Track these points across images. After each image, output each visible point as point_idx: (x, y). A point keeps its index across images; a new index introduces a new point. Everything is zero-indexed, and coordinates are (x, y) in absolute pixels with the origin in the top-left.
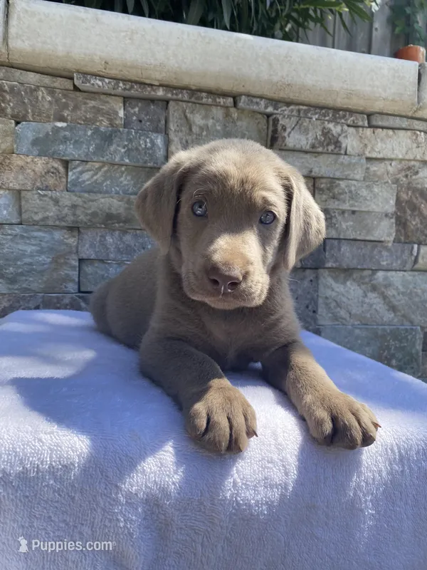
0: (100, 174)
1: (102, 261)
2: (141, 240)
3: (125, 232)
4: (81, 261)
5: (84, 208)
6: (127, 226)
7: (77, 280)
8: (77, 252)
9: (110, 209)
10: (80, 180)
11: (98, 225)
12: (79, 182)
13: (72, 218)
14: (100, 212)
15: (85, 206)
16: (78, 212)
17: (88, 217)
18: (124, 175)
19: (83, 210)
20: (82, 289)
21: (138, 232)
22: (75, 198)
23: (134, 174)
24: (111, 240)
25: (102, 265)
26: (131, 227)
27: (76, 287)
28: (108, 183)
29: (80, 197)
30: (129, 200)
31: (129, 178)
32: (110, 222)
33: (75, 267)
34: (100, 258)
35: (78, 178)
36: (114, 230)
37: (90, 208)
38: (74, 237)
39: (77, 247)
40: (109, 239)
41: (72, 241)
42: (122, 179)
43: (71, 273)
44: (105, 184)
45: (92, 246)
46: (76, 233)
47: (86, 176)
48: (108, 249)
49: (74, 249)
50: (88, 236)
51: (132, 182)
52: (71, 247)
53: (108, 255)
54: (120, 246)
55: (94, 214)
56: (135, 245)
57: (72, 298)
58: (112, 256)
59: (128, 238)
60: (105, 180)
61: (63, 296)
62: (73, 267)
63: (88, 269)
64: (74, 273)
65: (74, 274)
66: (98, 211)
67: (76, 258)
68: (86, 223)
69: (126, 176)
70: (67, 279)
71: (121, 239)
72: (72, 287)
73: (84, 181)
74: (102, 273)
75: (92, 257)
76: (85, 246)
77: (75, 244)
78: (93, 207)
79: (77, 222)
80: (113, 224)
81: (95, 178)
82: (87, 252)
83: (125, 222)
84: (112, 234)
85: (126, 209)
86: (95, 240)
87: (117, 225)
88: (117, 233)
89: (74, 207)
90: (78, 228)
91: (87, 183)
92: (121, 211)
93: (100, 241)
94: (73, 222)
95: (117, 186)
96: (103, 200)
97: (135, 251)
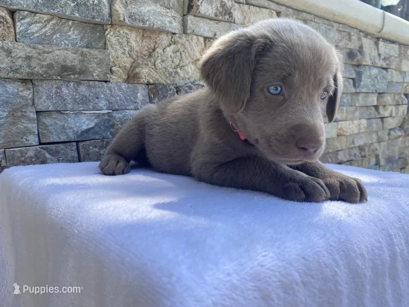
0: (49, 26)
1: (59, 112)
2: (94, 91)
3: (79, 83)
4: (38, 113)
5: (39, 59)
6: (82, 77)
7: (37, 132)
8: (33, 104)
9: (64, 61)
10: (29, 31)
11: (54, 77)
12: (28, 34)
13: (28, 70)
14: (55, 65)
15: (41, 58)
16: (33, 64)
17: (44, 69)
18: (72, 29)
19: (39, 61)
20: (43, 141)
21: (91, 83)
22: (29, 50)
23: (80, 29)
24: (67, 92)
25: (60, 116)
26: (85, 78)
27: (37, 139)
28: (58, 36)
29: (34, 48)
30: (82, 52)
31: (76, 32)
32: (65, 74)
33: (33, 120)
34: (58, 109)
35: (27, 29)
36: (69, 82)
37: (45, 60)
38: (29, 89)
39: (33, 100)
40: (65, 91)
41: (28, 94)
42: (70, 33)
43: (30, 126)
44: (55, 36)
45: (49, 97)
46: (30, 86)
47: (34, 28)
48: (65, 100)
49: (30, 102)
50: (45, 88)
51: (79, 36)
52: (27, 100)
53: (65, 105)
54: (76, 97)
55: (50, 66)
56: (89, 95)
57: (37, 150)
58: (69, 106)
59: (83, 89)
60: (54, 34)
61: (26, 149)
62: (30, 120)
63: (47, 121)
64: (34, 125)
65: (33, 127)
66: (53, 63)
67: (34, 110)
68: (42, 75)
69: (73, 31)
70: (27, 132)
71: (76, 90)
72: (33, 140)
73: (33, 33)
74: (63, 123)
75: (50, 109)
76: (41, 98)
77: (30, 96)
78: (49, 59)
79: (32, 74)
80: (69, 75)
81: (44, 30)
82: (44, 103)
83: (80, 73)
84: (67, 86)
85: (80, 61)
86: (51, 91)
87: (72, 76)
88: (72, 84)
89: (28, 58)
90: (31, 80)
91: (36, 35)
92: (76, 63)
93: (56, 93)
94: (28, 74)
95: (67, 40)
96: (58, 52)
97: (90, 100)
